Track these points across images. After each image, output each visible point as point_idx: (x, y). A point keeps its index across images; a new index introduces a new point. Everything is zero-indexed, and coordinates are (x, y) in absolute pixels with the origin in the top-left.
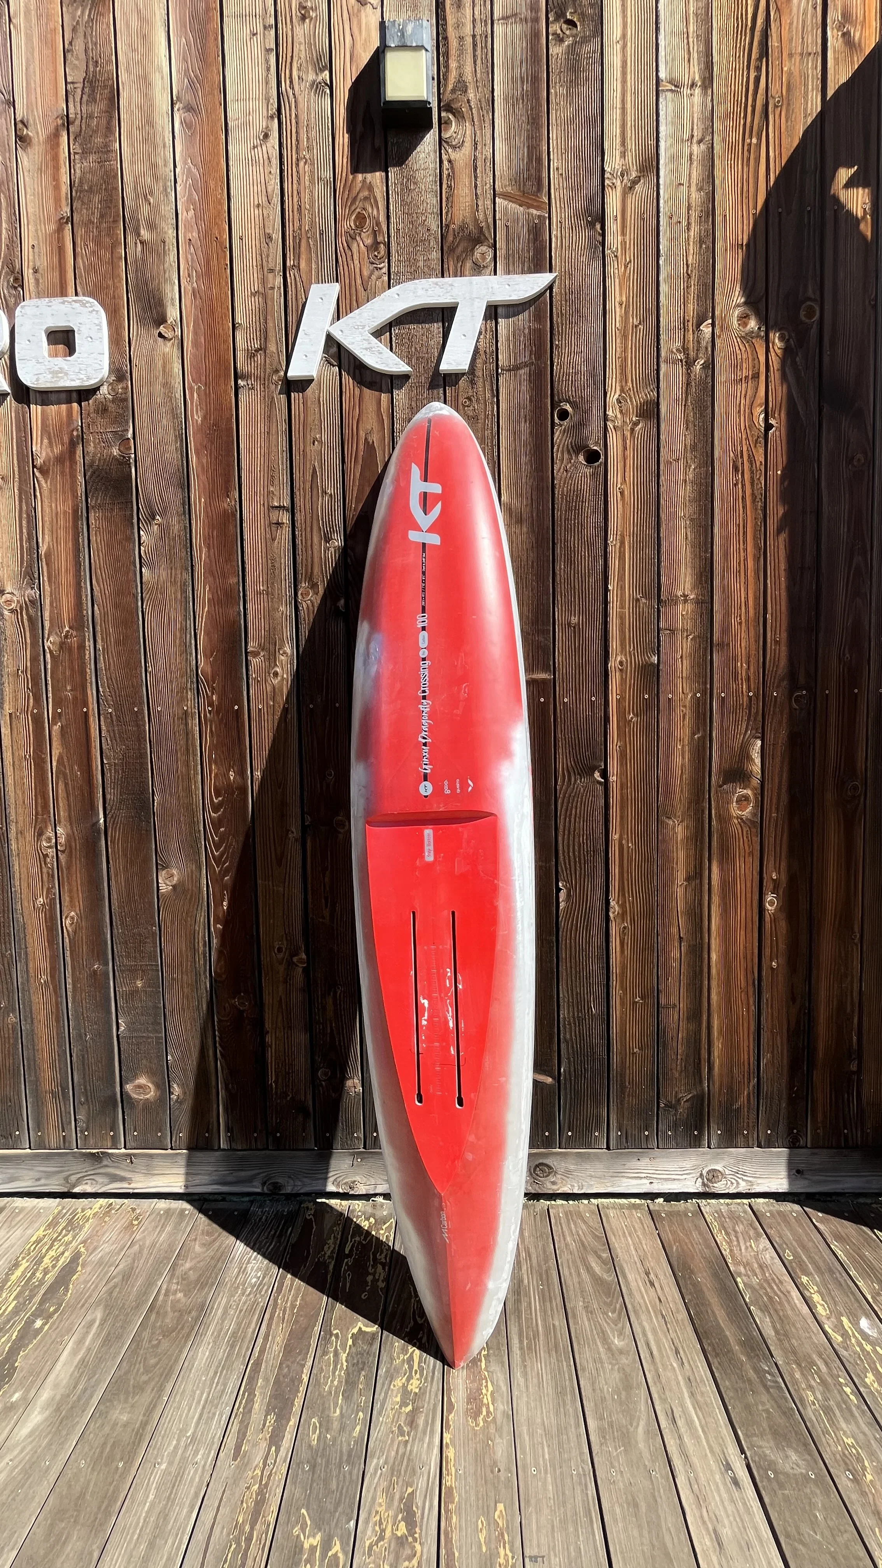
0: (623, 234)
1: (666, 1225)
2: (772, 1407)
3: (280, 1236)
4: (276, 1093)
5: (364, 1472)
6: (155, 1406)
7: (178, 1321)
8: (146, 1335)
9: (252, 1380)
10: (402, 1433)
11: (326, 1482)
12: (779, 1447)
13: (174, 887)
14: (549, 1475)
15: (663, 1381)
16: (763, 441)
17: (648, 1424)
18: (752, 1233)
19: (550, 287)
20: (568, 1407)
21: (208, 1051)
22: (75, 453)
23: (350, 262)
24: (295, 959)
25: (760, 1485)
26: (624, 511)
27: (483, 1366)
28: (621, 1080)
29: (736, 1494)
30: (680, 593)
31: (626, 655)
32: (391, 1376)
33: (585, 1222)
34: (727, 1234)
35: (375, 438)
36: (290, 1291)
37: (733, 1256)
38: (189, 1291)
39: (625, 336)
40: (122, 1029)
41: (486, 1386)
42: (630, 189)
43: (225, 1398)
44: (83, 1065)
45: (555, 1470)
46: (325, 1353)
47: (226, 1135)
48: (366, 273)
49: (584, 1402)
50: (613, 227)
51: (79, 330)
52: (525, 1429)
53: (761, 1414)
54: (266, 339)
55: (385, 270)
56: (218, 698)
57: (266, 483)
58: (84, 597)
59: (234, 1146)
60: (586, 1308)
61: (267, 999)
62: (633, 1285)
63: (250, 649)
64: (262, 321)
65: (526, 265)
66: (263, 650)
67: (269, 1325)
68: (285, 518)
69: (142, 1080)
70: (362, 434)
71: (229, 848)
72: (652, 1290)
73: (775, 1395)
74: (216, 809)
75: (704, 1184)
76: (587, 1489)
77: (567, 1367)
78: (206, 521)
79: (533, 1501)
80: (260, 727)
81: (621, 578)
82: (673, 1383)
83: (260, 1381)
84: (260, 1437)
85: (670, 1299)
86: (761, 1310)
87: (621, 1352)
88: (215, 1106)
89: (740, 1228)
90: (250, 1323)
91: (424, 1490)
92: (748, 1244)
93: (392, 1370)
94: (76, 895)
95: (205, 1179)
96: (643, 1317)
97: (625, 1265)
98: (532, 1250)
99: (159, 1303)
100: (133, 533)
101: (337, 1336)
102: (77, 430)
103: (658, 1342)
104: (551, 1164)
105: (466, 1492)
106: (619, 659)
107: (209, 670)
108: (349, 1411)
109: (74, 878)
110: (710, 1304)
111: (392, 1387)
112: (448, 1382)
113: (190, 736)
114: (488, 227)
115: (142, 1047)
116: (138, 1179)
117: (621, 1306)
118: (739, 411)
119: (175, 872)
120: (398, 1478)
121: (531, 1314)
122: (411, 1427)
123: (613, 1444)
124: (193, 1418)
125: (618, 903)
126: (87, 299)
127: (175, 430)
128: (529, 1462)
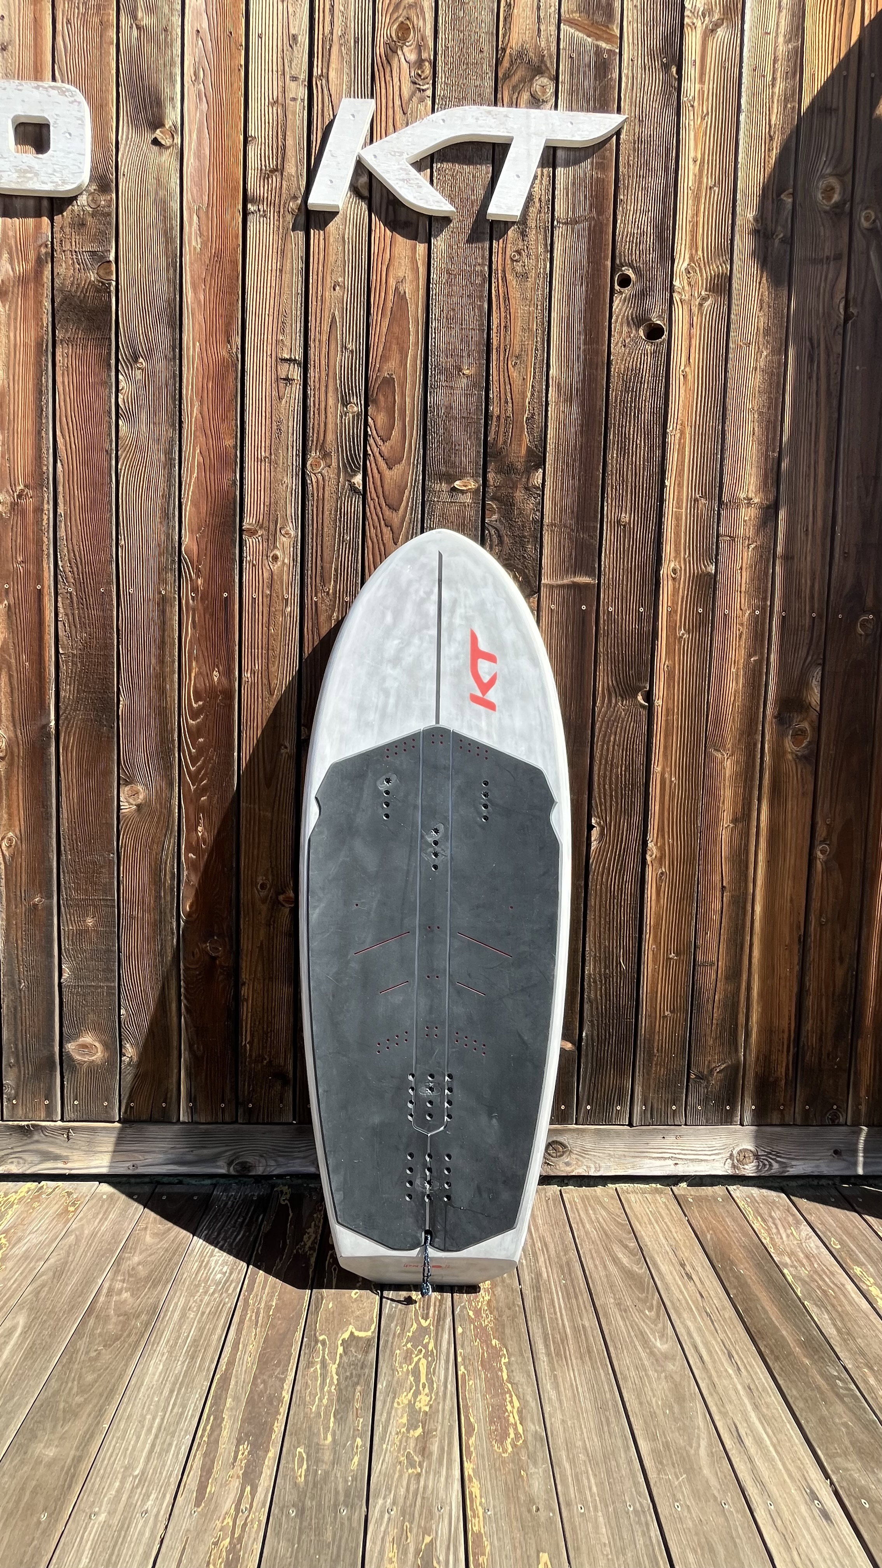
0: (702, 81)
1: (696, 1211)
2: (852, 1422)
3: (249, 1225)
4: (250, 1056)
5: (366, 1517)
6: (92, 1436)
7: (122, 1327)
8: (82, 1344)
9: (219, 1401)
10: (412, 1464)
11: (319, 1531)
12: (866, 1469)
13: (138, 806)
14: (600, 1514)
15: (721, 1391)
16: (841, 332)
17: (710, 1445)
18: (790, 1219)
19: (618, 133)
20: (612, 1426)
21: (170, 1004)
22: (42, 272)
23: (388, 78)
24: (281, 898)
25: (854, 1517)
26: (685, 395)
27: (505, 1377)
28: (649, 1047)
29: (829, 1530)
30: (742, 495)
31: (680, 562)
32: (394, 1393)
33: (604, 1208)
34: (764, 1220)
35: (407, 289)
36: (264, 1288)
37: (774, 1246)
38: (138, 1289)
39: (697, 198)
40: (65, 976)
41: (511, 1402)
42: (711, 31)
43: (184, 1425)
44: (15, 1018)
45: (606, 1506)
46: (310, 1364)
47: (187, 1106)
48: (406, 93)
49: (632, 1420)
50: (690, 71)
51: (55, 123)
52: (564, 1454)
53: (840, 1430)
54: (283, 158)
55: (429, 93)
56: (207, 582)
57: (275, 329)
58: (44, 450)
59: (196, 1118)
60: (619, 1305)
61: (246, 944)
62: (669, 1278)
63: (245, 526)
64: (280, 136)
65: (591, 103)
66: (261, 527)
67: (239, 1331)
68: (296, 373)
69: (88, 1038)
70: (392, 283)
71: (209, 762)
72: (691, 1284)
73: (851, 1405)
74: (194, 715)
75: (734, 1166)
76: (648, 1529)
77: (604, 1375)
78: (200, 369)
79: (584, 1548)
80: (253, 620)
81: (680, 473)
82: (732, 1393)
83: (229, 1400)
84: (231, 1473)
85: (712, 1293)
86: (817, 1305)
87: (666, 1357)
88: (175, 1071)
89: (776, 1214)
90: (215, 1328)
91: (445, 1537)
92: (789, 1232)
93: (394, 1382)
94: (16, 812)
95: (161, 1157)
96: (685, 1315)
97: (656, 1256)
98: (549, 1240)
99: (99, 1305)
100: (109, 376)
101: (324, 1343)
102: (46, 246)
103: (706, 1344)
104: (566, 1143)
105: (499, 1539)
106: (672, 565)
107: (195, 548)
108: (344, 1438)
109: (15, 792)
110: (758, 1300)
111: (395, 1405)
112: (465, 1398)
113: (167, 627)
114: (551, 56)
115: (89, 998)
116: (75, 1158)
117: (658, 1303)
118: (818, 296)
119: (140, 788)
120: (411, 1523)
121: (555, 1314)
122: (423, 1456)
123: (673, 1471)
124: (142, 1451)
125: (656, 844)
126: (66, 86)
127: (167, 258)
128: (573, 1496)
